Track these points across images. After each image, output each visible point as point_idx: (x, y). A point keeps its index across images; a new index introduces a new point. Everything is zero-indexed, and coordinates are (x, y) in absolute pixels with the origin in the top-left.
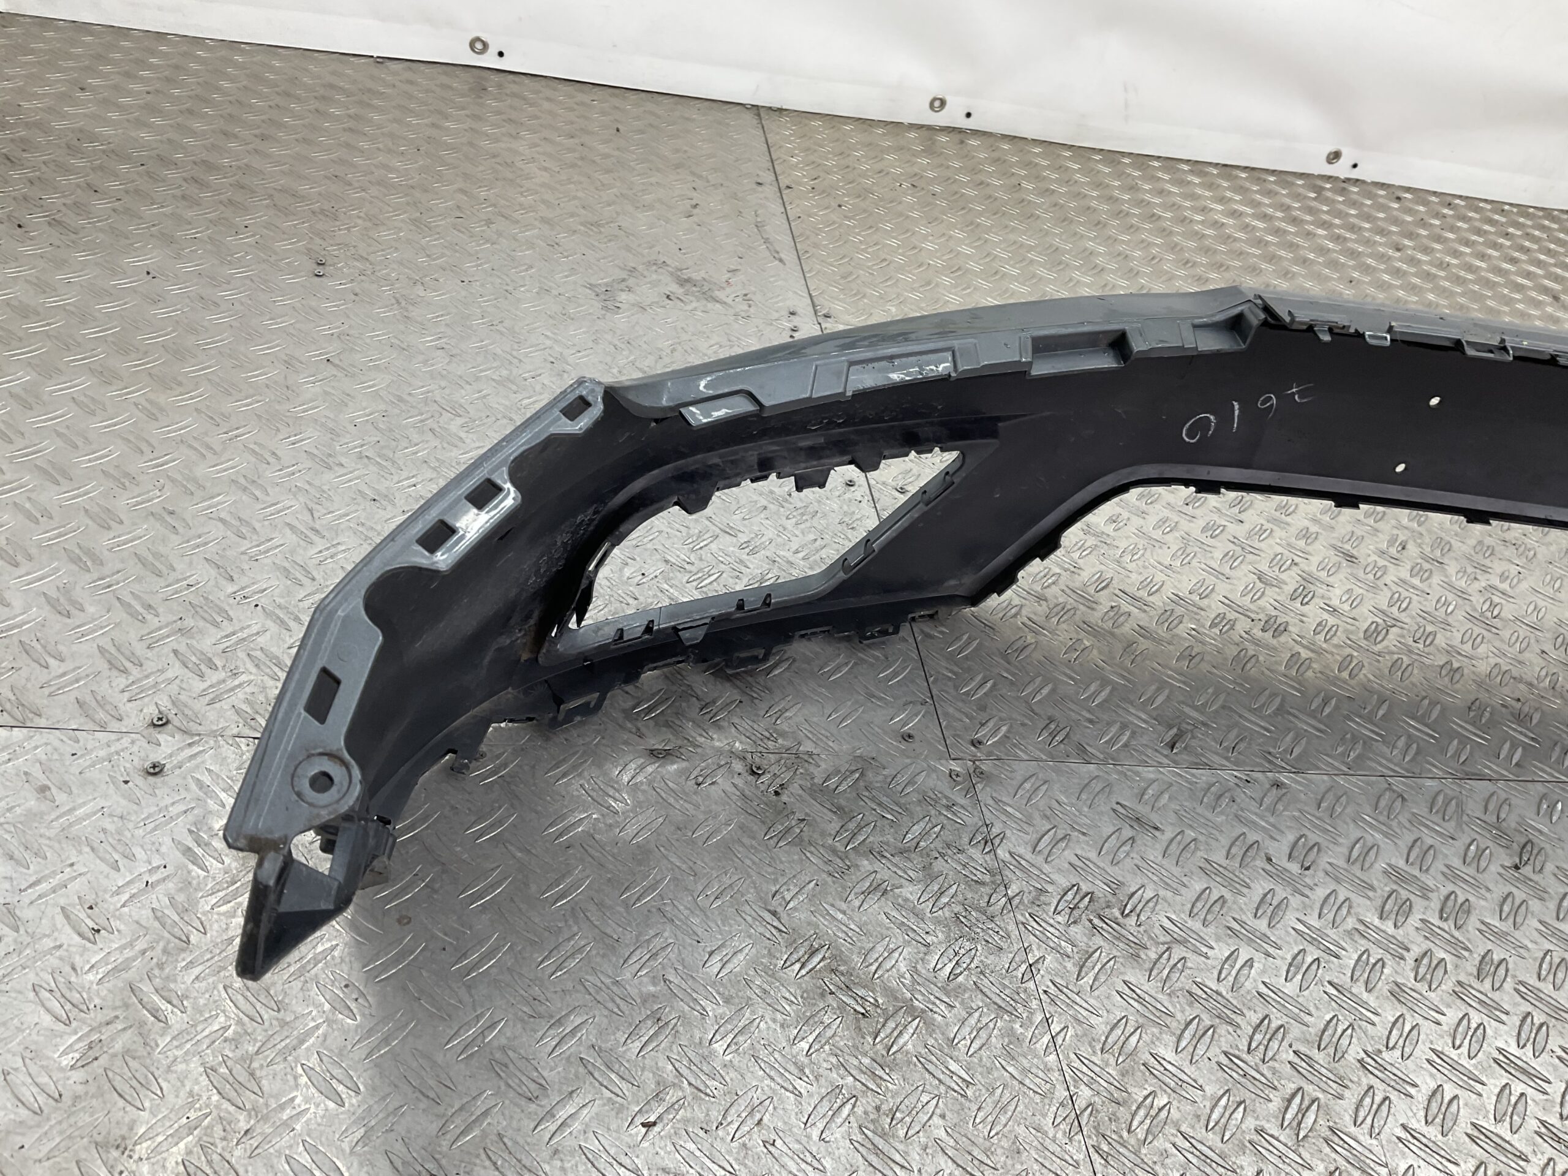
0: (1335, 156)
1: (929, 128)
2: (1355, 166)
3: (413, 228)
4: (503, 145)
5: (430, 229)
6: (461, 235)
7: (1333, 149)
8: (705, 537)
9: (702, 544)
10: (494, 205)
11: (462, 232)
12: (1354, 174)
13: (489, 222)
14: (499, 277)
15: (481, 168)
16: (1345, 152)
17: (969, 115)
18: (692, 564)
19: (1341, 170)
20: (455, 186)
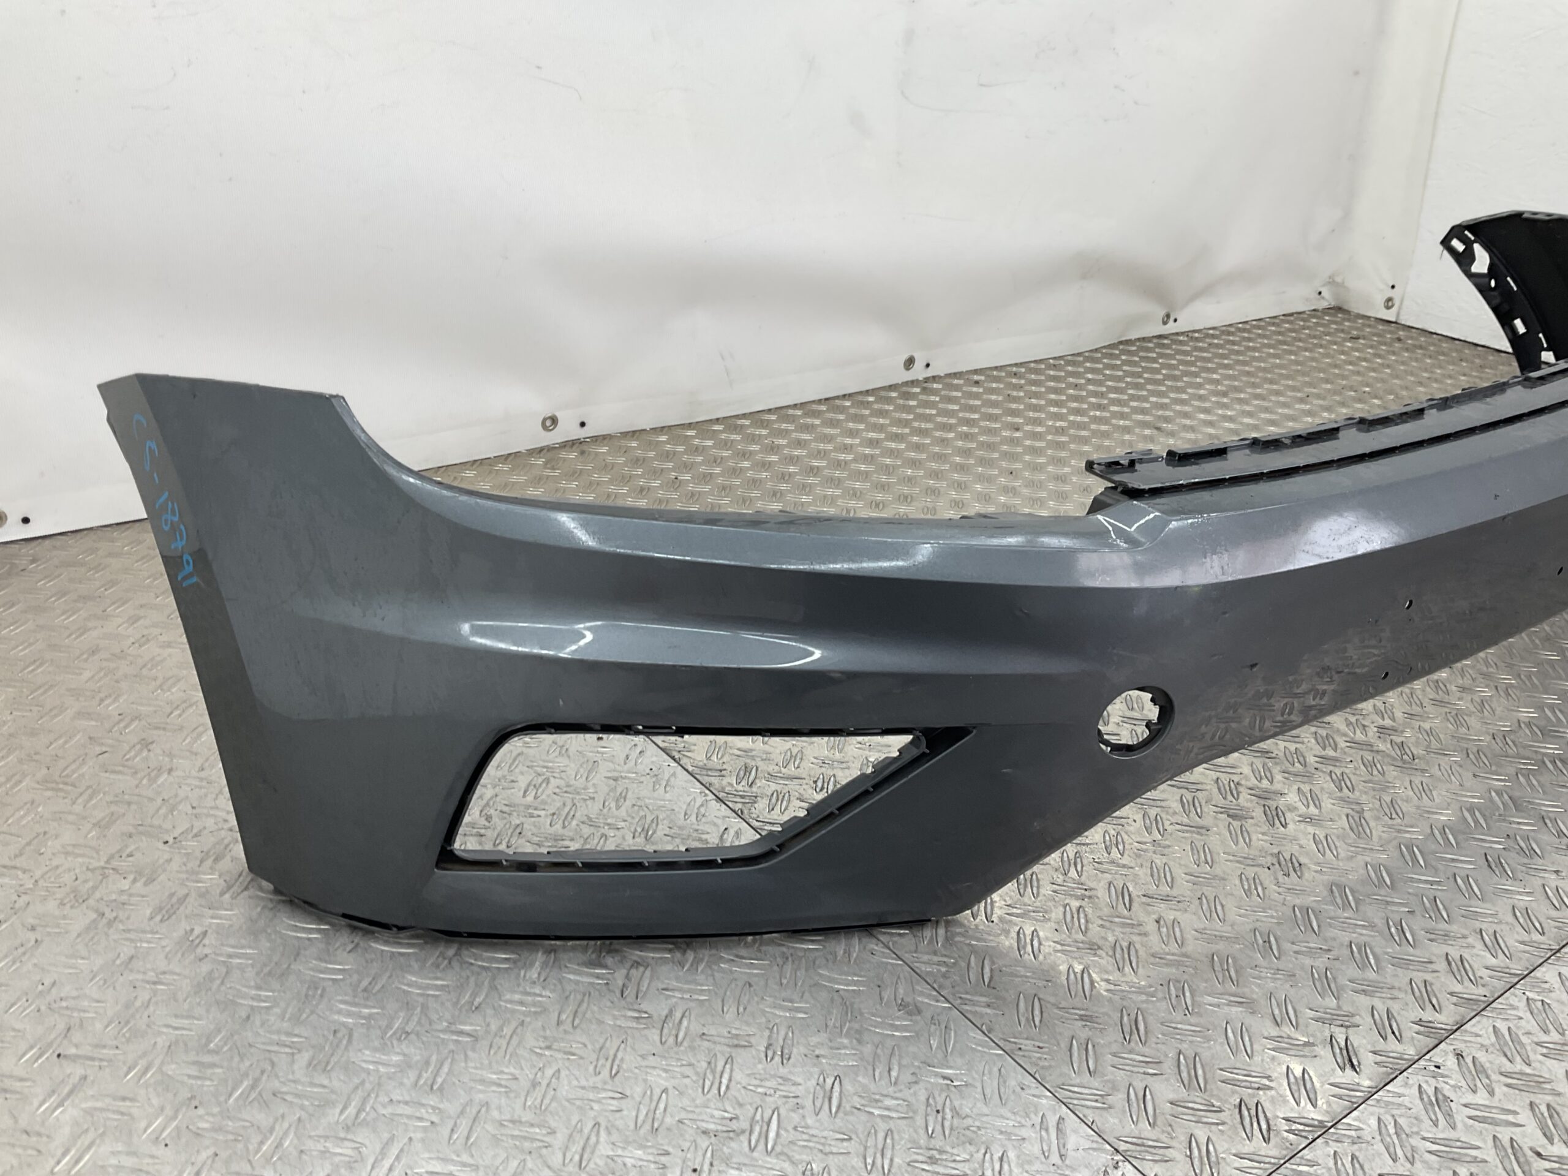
0: (910, 362)
1: (549, 449)
2: (928, 365)
3: (49, 793)
4: (94, 633)
5: (73, 785)
6: (120, 777)
7: (905, 356)
8: (719, 1068)
9: (725, 1081)
10: (137, 718)
11: (120, 772)
12: (930, 373)
13: (146, 744)
14: (208, 815)
15: (87, 674)
16: (916, 355)
17: (583, 424)
18: (737, 1118)
19: (918, 372)
20: (70, 713)
